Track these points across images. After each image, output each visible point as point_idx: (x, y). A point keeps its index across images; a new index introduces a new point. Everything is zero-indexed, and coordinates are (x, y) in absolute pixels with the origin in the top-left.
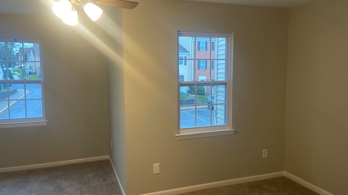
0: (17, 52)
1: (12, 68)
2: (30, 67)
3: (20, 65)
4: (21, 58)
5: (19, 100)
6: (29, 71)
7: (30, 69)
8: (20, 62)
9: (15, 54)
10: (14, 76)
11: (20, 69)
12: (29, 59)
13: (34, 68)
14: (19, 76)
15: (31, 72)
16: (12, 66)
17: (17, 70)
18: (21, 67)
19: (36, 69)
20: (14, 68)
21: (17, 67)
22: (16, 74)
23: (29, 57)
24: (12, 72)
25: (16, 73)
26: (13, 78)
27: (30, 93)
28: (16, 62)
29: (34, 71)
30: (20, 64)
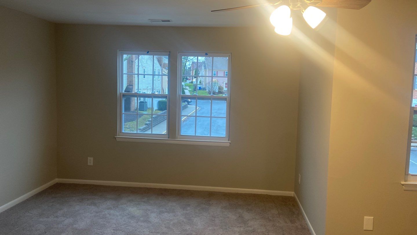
0: (189, 67)
1: (184, 83)
2: (200, 82)
3: (191, 80)
4: (193, 73)
5: (189, 116)
6: (199, 86)
7: (200, 84)
8: (191, 77)
9: (187, 69)
10: (185, 90)
11: (191, 84)
12: (200, 74)
13: (204, 84)
14: (190, 91)
15: (201, 87)
16: (184, 81)
17: (188, 85)
18: (192, 82)
19: (206, 85)
20: (186, 83)
21: (188, 81)
22: (187, 89)
23: (200, 72)
24: (184, 87)
25: (187, 87)
26: (184, 93)
27: (199, 110)
28: (188, 76)
29: (204, 87)
30: (191, 78)
